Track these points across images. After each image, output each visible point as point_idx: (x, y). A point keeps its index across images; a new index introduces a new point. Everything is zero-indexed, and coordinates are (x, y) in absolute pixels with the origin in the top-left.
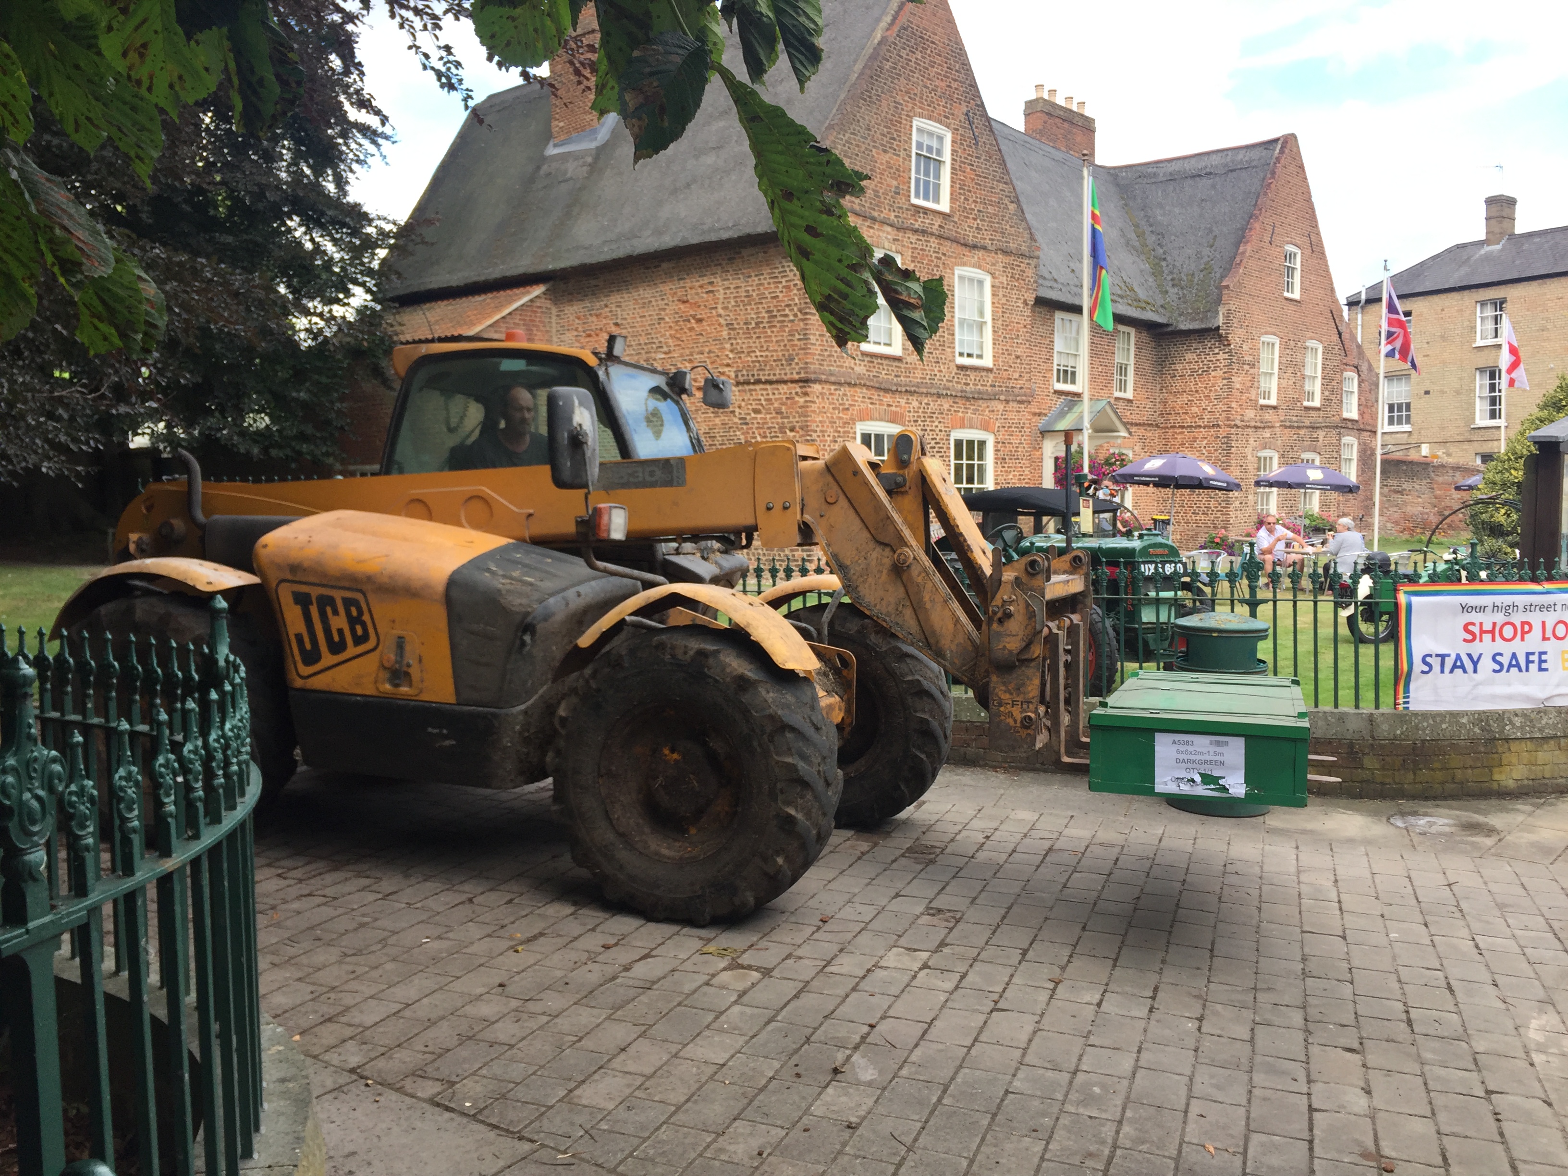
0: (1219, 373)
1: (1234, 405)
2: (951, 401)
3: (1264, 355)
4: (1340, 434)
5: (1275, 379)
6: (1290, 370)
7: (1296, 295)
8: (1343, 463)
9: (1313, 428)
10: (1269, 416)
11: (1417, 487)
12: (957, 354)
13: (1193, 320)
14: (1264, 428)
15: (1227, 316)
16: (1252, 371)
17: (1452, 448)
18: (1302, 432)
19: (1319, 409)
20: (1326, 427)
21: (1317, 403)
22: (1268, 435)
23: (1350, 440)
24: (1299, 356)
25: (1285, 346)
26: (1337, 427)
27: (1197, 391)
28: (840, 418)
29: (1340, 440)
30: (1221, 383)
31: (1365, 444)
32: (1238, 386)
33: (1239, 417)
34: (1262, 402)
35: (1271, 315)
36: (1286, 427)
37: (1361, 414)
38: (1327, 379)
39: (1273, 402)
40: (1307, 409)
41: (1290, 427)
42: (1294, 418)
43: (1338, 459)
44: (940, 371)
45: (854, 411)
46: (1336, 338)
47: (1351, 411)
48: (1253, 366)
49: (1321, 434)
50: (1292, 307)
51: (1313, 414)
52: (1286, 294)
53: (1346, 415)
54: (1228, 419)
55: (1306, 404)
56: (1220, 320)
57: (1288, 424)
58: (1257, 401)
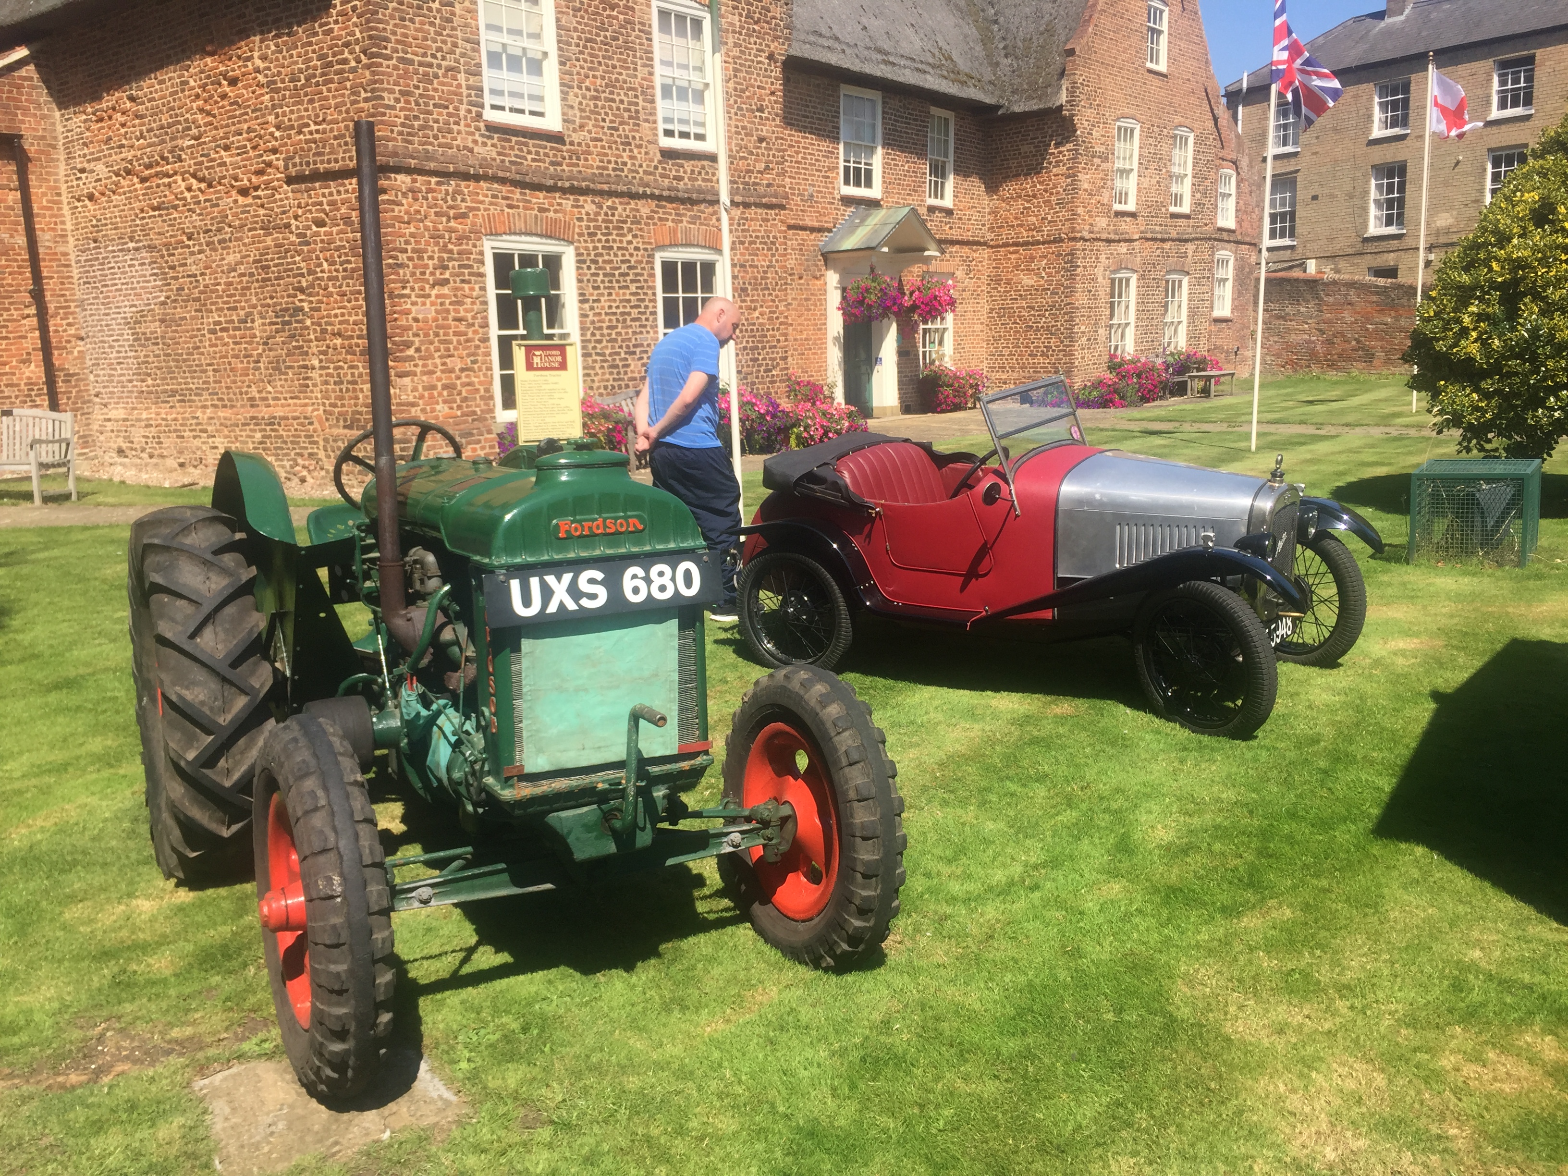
0: (1062, 169)
1: (1080, 210)
2: (653, 204)
3: (1120, 147)
4: (1212, 247)
5: (1134, 176)
6: (1152, 166)
7: (1162, 67)
8: (1216, 284)
9: (1180, 240)
10: (1127, 226)
11: (1303, 309)
12: (661, 133)
13: (1030, 98)
14: (1119, 241)
15: (1071, 92)
16: (1104, 166)
17: (1342, 264)
18: (1167, 246)
19: (1187, 217)
20: (1197, 239)
21: (1185, 209)
22: (1125, 250)
23: (1225, 253)
24: (1165, 148)
25: (1147, 134)
26: (1210, 239)
27: (1034, 196)
28: (451, 231)
29: (1213, 254)
30: (1063, 182)
31: (1242, 259)
32: (1086, 186)
33: (1087, 227)
34: (1117, 207)
35: (1129, 92)
36: (1147, 239)
37: (1239, 222)
38: (1199, 178)
39: (1131, 207)
40: (1174, 216)
41: (1152, 239)
42: (1157, 228)
43: (1210, 278)
44: (632, 158)
45: (478, 219)
46: (1211, 124)
47: (1227, 219)
48: (1105, 159)
49: (1191, 247)
50: (1156, 82)
51: (1182, 222)
52: (1149, 65)
53: (1221, 223)
54: (1073, 230)
55: (1173, 209)
56: (1063, 98)
57: (1149, 235)
58: (1111, 206)
